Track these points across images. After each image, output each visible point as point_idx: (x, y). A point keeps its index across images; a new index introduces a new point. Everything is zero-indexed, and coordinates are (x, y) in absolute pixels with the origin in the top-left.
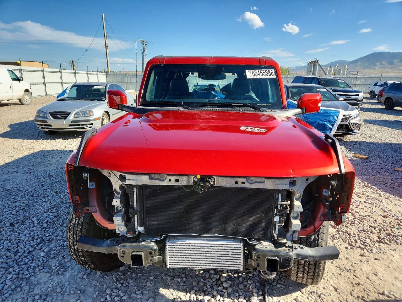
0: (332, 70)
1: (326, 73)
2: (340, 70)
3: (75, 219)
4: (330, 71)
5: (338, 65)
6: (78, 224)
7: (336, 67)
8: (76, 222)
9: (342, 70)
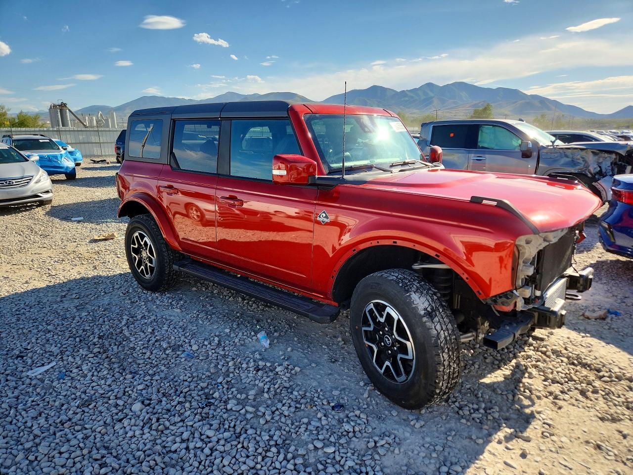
0: (93, 120)
1: (85, 123)
2: (107, 121)
3: (442, 331)
4: (91, 121)
5: (100, 112)
6: (449, 335)
7: (99, 115)
8: (446, 334)
9: (110, 120)
